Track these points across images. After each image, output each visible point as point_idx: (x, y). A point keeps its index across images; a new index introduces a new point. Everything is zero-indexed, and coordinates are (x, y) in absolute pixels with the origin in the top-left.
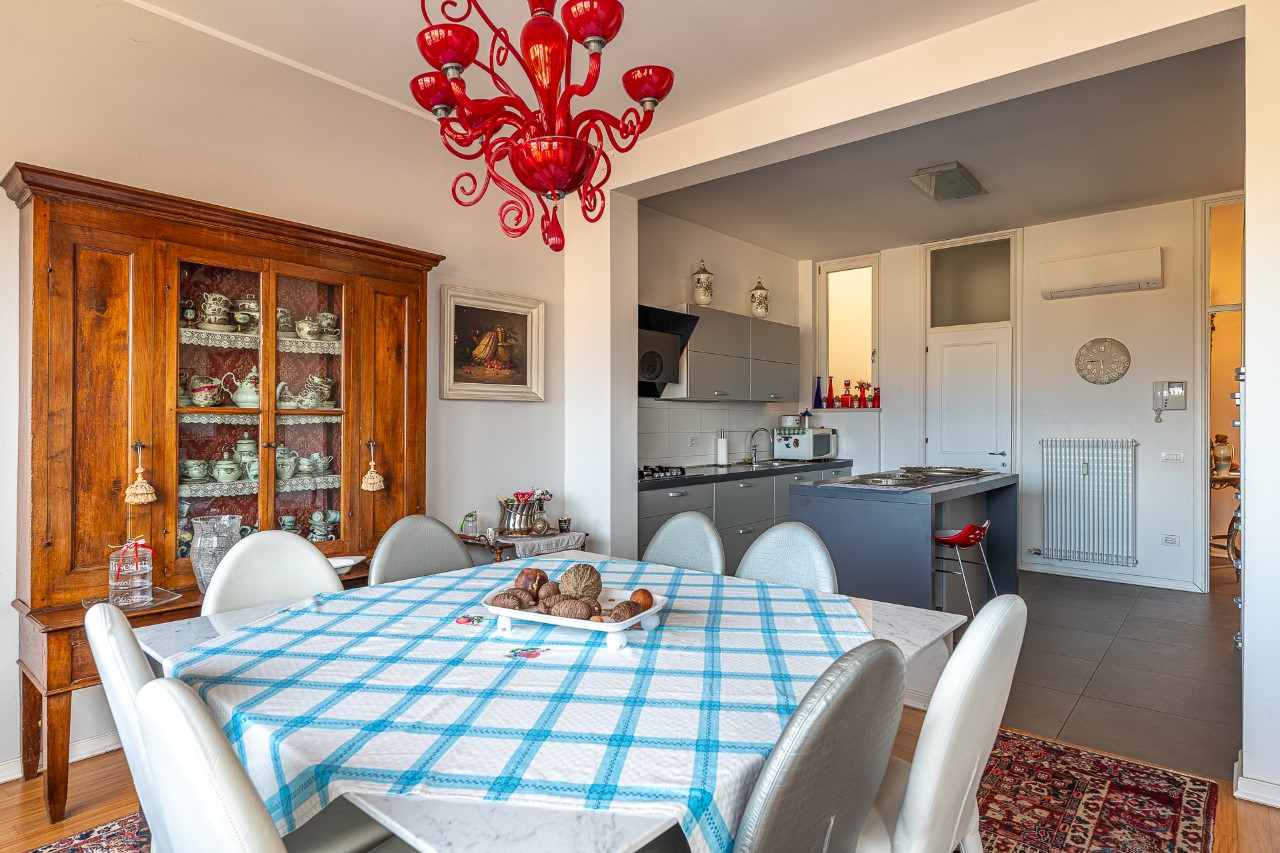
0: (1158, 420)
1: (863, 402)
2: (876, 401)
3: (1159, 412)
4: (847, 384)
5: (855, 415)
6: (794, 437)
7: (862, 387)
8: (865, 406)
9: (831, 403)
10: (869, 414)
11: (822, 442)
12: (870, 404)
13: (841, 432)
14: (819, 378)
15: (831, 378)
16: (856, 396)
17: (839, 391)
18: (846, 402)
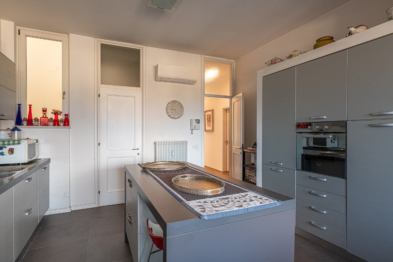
0: (192, 133)
1: (56, 122)
2: (66, 122)
3: (192, 130)
4: (44, 111)
5: (52, 130)
6: (9, 147)
7: (56, 113)
8: (58, 125)
9: (30, 122)
10: (61, 130)
11: (32, 148)
12: (62, 124)
13: (39, 141)
14: (19, 105)
15: (30, 106)
16: (51, 119)
17: (37, 114)
18: (44, 123)
